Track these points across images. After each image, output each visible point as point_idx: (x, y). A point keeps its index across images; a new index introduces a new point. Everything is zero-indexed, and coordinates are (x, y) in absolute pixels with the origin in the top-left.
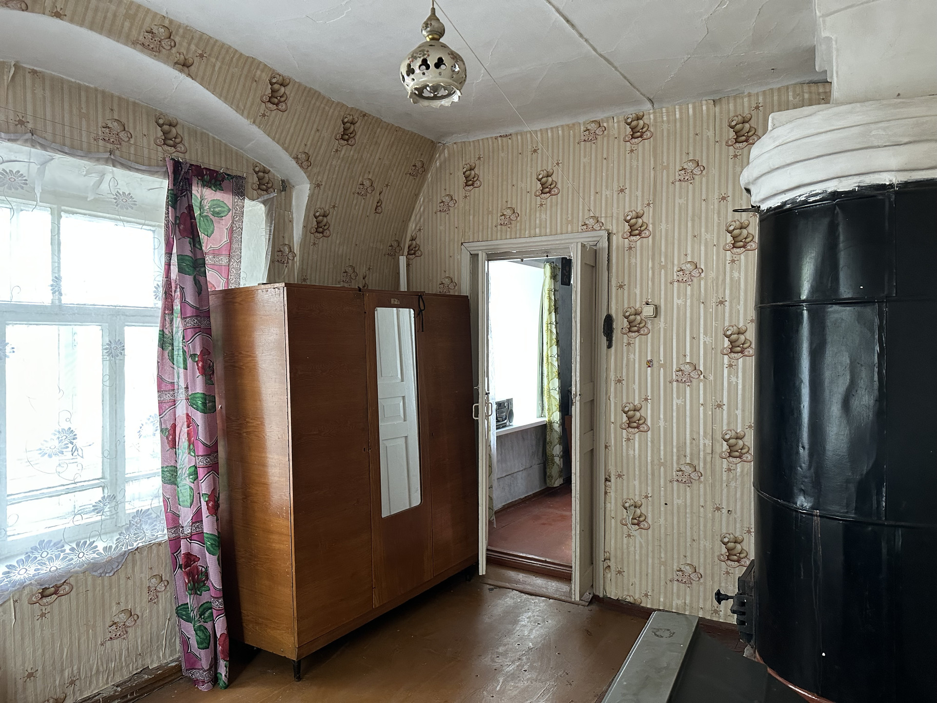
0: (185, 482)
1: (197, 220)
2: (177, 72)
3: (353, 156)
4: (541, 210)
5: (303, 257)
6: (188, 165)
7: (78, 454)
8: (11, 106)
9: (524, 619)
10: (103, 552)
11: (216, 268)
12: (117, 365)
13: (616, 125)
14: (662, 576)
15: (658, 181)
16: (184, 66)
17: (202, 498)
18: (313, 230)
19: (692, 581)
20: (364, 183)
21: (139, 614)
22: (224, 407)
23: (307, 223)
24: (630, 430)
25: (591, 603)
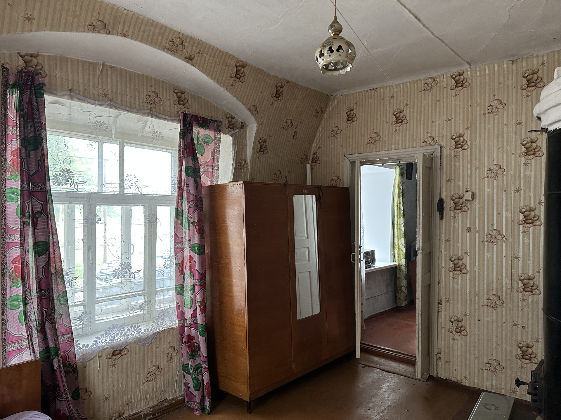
0: (188, 294)
1: (196, 146)
2: (186, 63)
3: (281, 107)
4: (395, 134)
5: (252, 167)
6: (191, 115)
7: (132, 277)
8: (100, 87)
9: (385, 387)
10: (144, 332)
11: (205, 173)
12: (153, 228)
13: (445, 79)
14: (476, 366)
15: (473, 114)
16: (189, 59)
17: (197, 303)
18: (258, 150)
19: (497, 371)
20: (287, 122)
21: (163, 368)
22: (209, 252)
23: (255, 147)
24: (455, 272)
25: (428, 380)
